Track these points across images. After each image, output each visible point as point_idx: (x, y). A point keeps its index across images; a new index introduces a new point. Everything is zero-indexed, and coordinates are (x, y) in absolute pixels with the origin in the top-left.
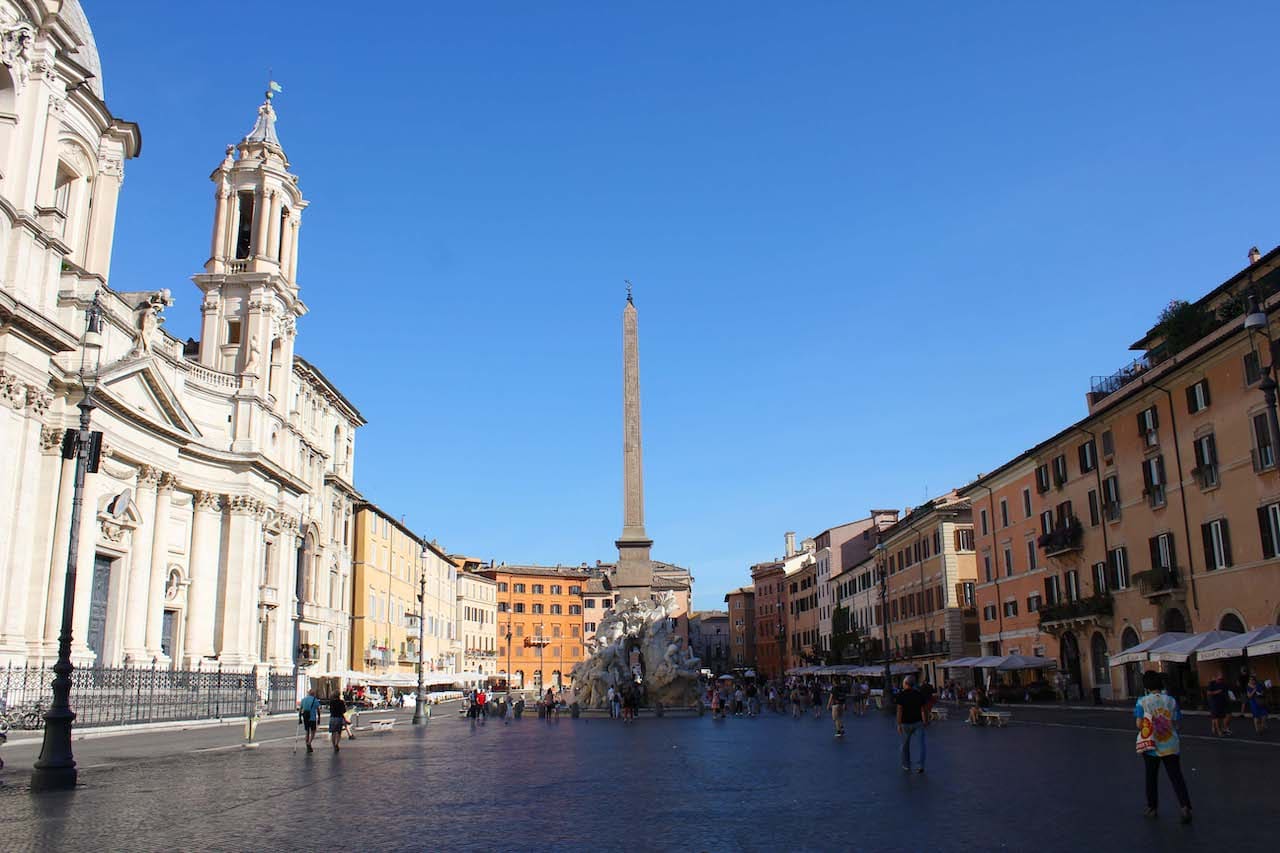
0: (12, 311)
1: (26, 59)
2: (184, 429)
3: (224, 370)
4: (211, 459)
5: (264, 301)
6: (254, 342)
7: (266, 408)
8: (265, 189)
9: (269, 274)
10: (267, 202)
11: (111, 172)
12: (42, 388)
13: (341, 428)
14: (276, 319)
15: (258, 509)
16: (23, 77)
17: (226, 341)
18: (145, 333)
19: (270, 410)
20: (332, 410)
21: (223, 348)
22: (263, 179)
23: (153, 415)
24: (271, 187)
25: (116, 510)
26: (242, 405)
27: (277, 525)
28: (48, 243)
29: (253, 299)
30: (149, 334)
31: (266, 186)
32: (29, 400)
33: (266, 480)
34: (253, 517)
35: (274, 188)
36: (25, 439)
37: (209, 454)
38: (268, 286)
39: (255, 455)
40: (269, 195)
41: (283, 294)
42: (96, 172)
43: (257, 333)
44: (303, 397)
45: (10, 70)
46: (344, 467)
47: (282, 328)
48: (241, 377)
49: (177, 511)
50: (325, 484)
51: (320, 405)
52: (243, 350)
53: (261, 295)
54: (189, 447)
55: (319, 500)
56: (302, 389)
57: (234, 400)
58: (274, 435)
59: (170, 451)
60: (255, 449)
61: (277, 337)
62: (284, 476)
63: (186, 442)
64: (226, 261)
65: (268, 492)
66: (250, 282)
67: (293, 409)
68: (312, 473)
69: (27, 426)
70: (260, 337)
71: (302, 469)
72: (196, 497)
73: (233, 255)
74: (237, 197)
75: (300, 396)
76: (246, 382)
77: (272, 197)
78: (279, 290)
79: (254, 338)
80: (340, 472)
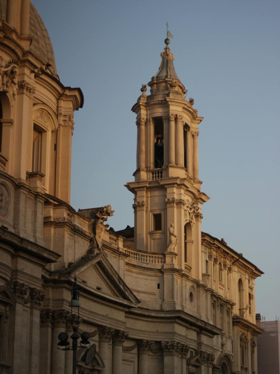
0: (19, 245)
1: (15, 84)
2: (128, 299)
3: (152, 251)
4: (148, 317)
5: (176, 197)
6: (171, 229)
7: (183, 275)
8: (170, 114)
9: (178, 178)
10: (173, 124)
11: (66, 124)
12: (38, 288)
13: (243, 279)
14: (186, 208)
15: (183, 350)
16: (14, 95)
17: (152, 228)
18: (97, 237)
19: (187, 277)
20: (235, 268)
21: (151, 234)
22: (168, 107)
23: (106, 293)
24: (175, 113)
25: (87, 360)
26: (167, 276)
27: (197, 361)
28: (35, 195)
29: (169, 196)
30: (100, 237)
31: (171, 112)
32: (32, 296)
33: (187, 328)
34: (180, 356)
35: (177, 113)
36: (32, 322)
37: (146, 314)
38: (180, 186)
39: (179, 311)
40: (173, 119)
41: (190, 189)
42: (57, 126)
43: (174, 222)
44: (211, 263)
45: (7, 94)
46: (248, 310)
47: (191, 215)
48: (164, 255)
49: (128, 356)
50: (233, 325)
51: (225, 266)
52: (165, 233)
53: (175, 193)
54: (132, 310)
55: (230, 337)
56: (210, 257)
57: (161, 271)
58: (191, 295)
59: (120, 316)
60: (178, 308)
61: (188, 221)
62: (200, 324)
63: (129, 307)
64: (148, 170)
65: (189, 337)
66: (166, 185)
67: (204, 272)
68: (222, 319)
69: (32, 314)
70: (175, 225)
71: (215, 316)
72: (140, 344)
73: (152, 166)
74: (151, 123)
75: (210, 262)
76: (168, 259)
77: (176, 119)
78: (187, 187)
79: (171, 226)
80: (245, 315)
